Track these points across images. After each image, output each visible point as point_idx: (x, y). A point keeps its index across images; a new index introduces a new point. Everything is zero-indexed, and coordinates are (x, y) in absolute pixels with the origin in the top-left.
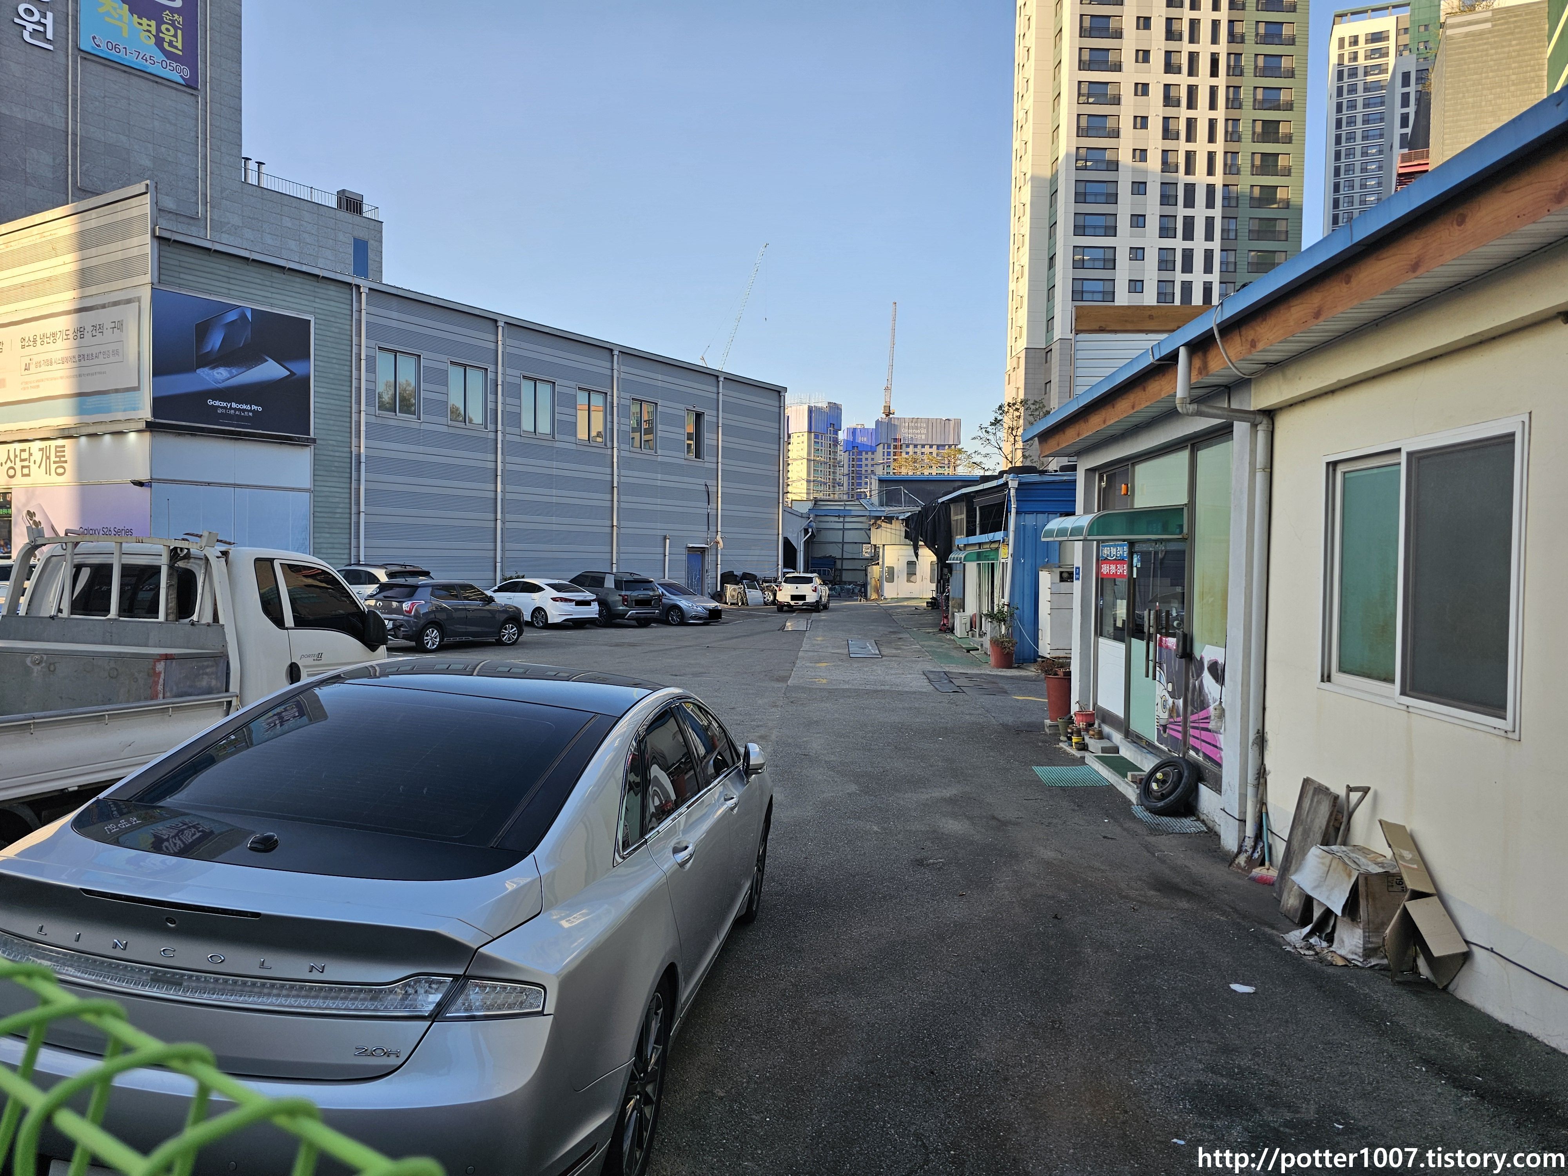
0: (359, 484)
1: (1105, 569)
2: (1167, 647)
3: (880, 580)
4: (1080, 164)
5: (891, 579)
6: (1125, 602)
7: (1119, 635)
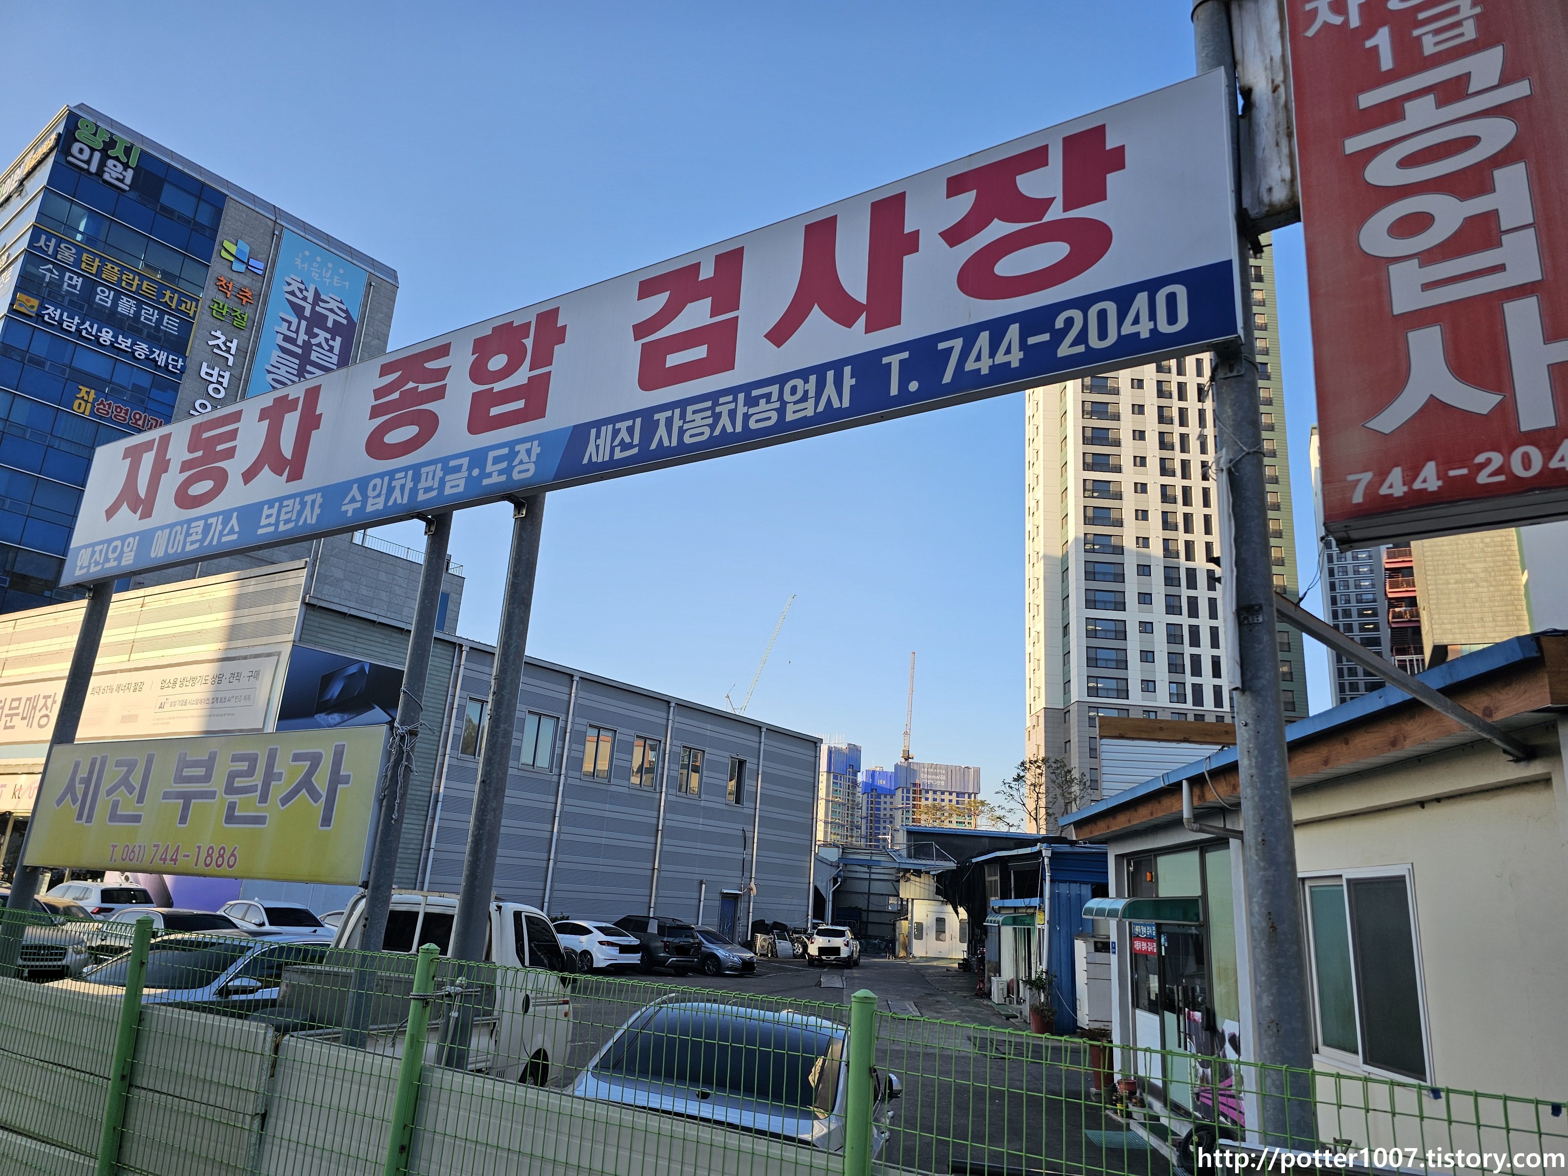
0: (433, 822)
1: (1138, 945)
2: (1194, 1020)
3: (909, 936)
4: (1088, 547)
5: (919, 937)
6: (1156, 977)
7: (1154, 1007)
